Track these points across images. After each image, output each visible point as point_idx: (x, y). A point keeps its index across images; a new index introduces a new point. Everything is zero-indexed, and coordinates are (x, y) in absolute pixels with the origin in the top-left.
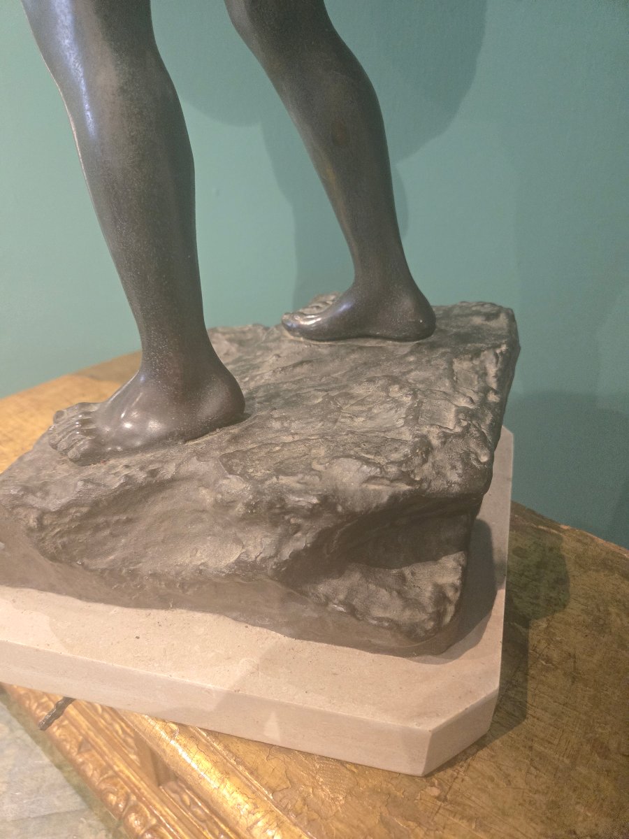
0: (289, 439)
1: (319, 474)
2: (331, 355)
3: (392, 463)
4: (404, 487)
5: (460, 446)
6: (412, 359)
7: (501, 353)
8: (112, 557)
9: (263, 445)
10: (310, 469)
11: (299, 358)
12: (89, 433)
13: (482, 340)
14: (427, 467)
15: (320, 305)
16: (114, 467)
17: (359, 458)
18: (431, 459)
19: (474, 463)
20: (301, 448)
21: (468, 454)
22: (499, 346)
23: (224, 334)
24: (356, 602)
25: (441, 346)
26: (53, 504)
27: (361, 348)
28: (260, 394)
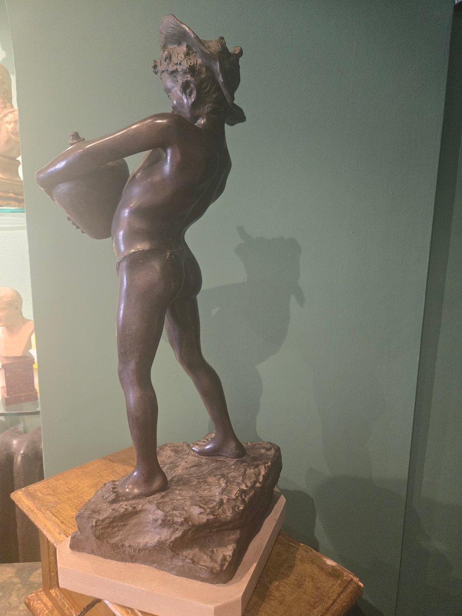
0: (179, 498)
1: (186, 511)
2: (205, 463)
3: (209, 508)
4: (211, 517)
5: (233, 503)
6: (233, 467)
7: (267, 466)
8: (117, 539)
9: (171, 499)
10: (183, 509)
11: (194, 464)
12: (115, 492)
13: (260, 460)
14: (220, 510)
15: (205, 441)
16: (121, 505)
17: (198, 506)
18: (222, 508)
19: (236, 509)
20: (183, 501)
21: (235, 506)
22: (268, 463)
23: (170, 447)
24: (195, 559)
25: (245, 462)
26: (101, 518)
27: (217, 461)
28: (176, 479)
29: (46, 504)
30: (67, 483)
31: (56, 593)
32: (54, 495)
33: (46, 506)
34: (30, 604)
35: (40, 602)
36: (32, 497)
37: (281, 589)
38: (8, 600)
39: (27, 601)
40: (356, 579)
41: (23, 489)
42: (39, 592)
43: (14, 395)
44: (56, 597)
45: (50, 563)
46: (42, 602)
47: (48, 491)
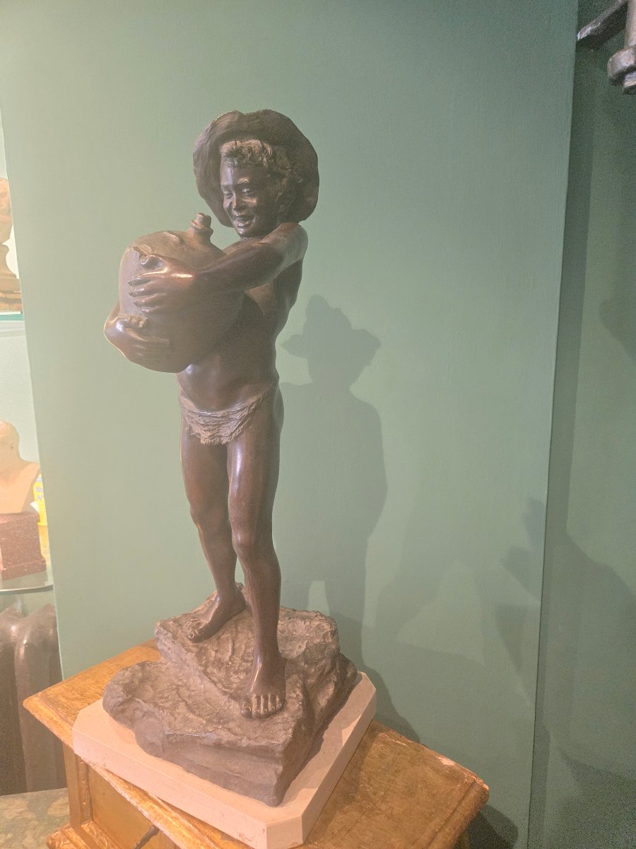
29: (73, 712)
30: (97, 682)
31: (90, 828)
32: (83, 699)
33: (74, 714)
34: (55, 846)
35: (68, 841)
36: (52, 703)
37: (388, 800)
38: (21, 842)
39: (50, 842)
40: (479, 781)
41: (40, 694)
42: (66, 828)
43: (13, 566)
44: (91, 834)
45: (80, 789)
46: (71, 842)
47: (74, 694)
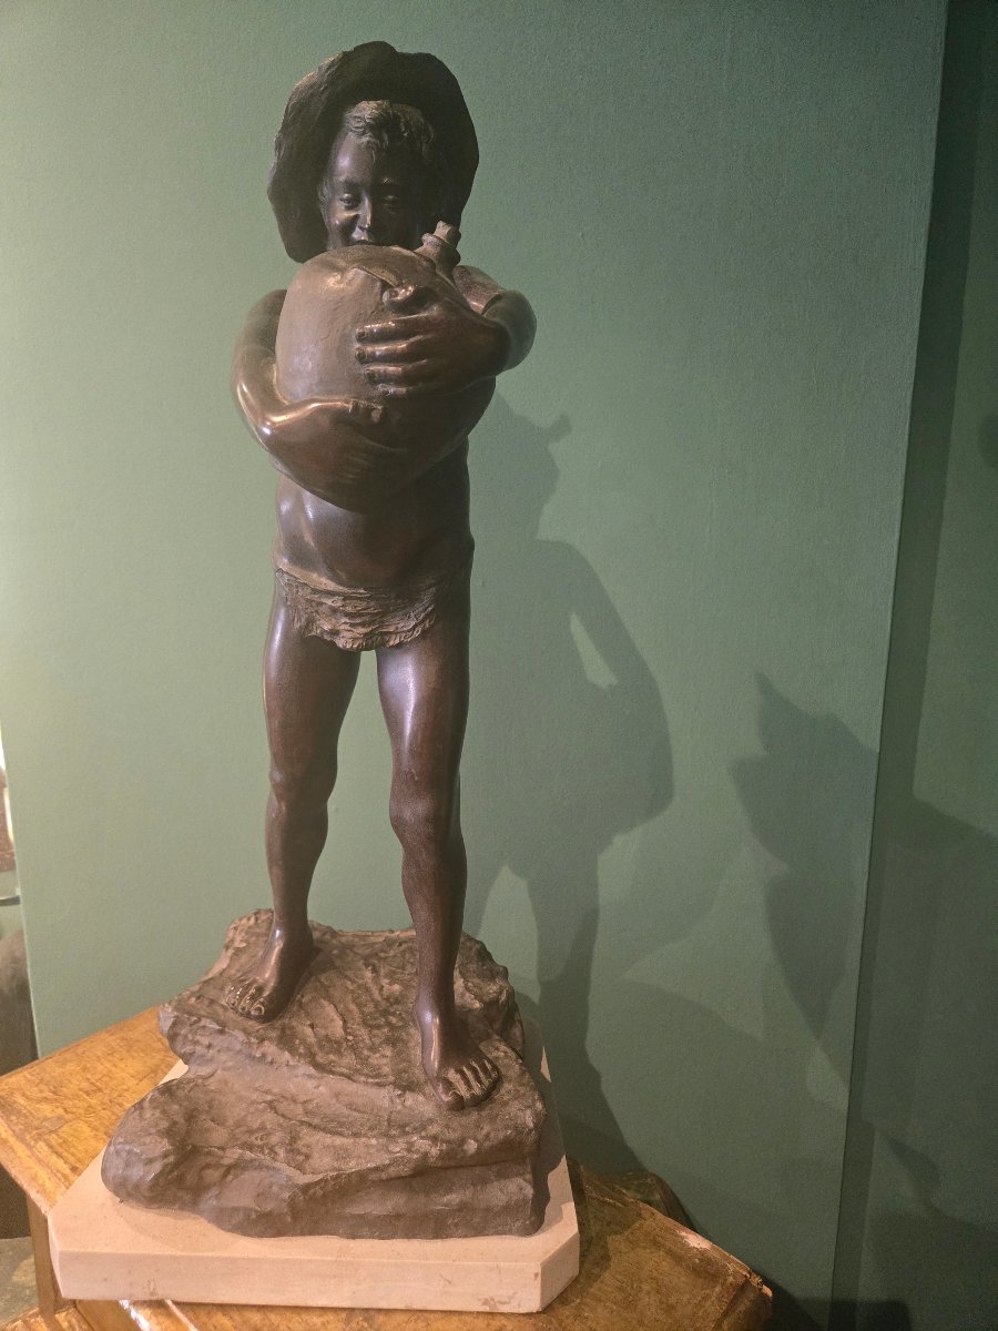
29: (36, 1123)
30: (85, 1069)
31: (69, 1322)
32: (55, 1100)
33: (37, 1129)
40: (756, 1280)
42: (32, 1316)
47: (41, 1091)
